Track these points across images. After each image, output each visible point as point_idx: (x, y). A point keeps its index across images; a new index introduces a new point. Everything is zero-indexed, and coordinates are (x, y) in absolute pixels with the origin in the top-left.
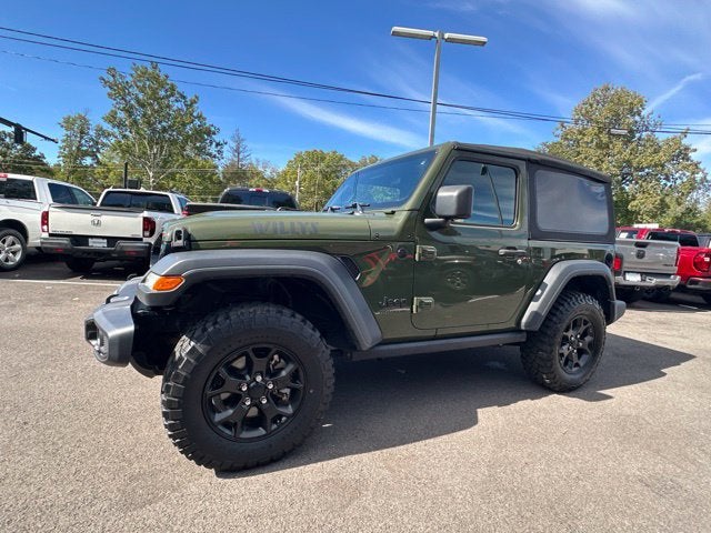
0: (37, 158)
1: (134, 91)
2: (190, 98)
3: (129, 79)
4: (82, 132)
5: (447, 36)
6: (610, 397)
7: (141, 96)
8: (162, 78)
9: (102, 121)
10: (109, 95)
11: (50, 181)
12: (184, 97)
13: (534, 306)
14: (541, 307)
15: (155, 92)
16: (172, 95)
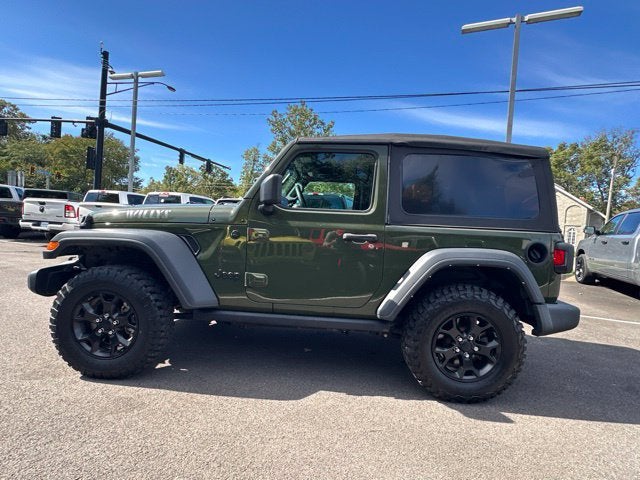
0: (228, 182)
1: (289, 124)
2: (328, 123)
3: (285, 117)
4: (254, 160)
5: (527, 18)
6: (512, 422)
7: (293, 128)
8: (309, 111)
9: (266, 151)
10: (272, 130)
11: (191, 195)
12: (323, 124)
13: (392, 295)
14: (398, 296)
15: (302, 122)
16: (315, 123)
